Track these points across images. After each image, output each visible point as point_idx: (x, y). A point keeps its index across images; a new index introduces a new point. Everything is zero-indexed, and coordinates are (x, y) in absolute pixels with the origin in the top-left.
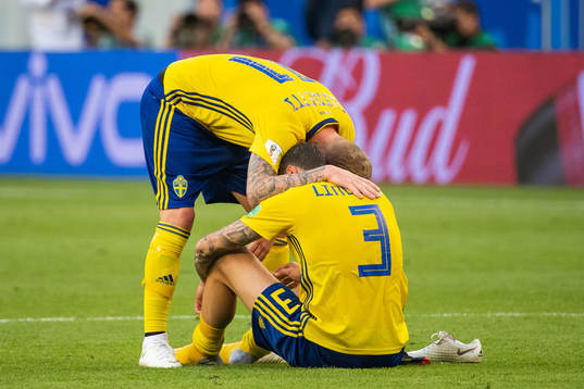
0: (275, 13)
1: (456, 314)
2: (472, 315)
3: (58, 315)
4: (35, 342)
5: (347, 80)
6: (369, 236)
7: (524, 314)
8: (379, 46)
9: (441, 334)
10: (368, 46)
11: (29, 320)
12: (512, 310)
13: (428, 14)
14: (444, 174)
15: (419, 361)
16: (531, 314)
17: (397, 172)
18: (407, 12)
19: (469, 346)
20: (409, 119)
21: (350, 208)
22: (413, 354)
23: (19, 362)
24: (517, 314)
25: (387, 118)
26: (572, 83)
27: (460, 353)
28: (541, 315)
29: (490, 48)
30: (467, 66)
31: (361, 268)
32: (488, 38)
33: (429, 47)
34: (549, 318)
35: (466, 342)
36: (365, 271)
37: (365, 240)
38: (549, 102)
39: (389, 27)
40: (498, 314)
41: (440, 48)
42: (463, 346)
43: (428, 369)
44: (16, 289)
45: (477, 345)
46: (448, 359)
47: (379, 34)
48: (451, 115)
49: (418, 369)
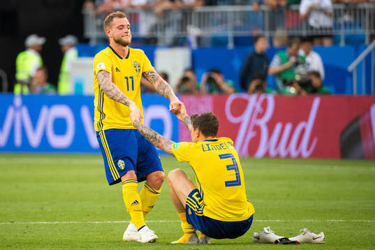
0: (227, 78)
1: (312, 220)
2: (319, 221)
3: (122, 220)
4: (112, 233)
5: (259, 108)
6: (229, 168)
7: (344, 221)
8: (274, 92)
9: (305, 230)
10: (269, 92)
11: (109, 222)
12: (339, 219)
13: (298, 78)
14: (305, 154)
15: (295, 243)
16: (349, 221)
17: (283, 153)
18: (288, 76)
19: (319, 235)
20: (288, 127)
21: (220, 156)
22: (292, 239)
23: (104, 242)
24: (341, 221)
25: (278, 127)
26: (368, 110)
27: (314, 239)
28: (352, 221)
29: (327, 94)
30: (316, 102)
31: (226, 182)
32: (326, 89)
33: (299, 93)
34: (357, 222)
35: (317, 234)
36: (228, 184)
37: (228, 170)
38: (357, 119)
39: (279, 83)
40: (332, 221)
41: (304, 93)
42: (315, 236)
43: (298, 246)
44: (103, 208)
45: (322, 235)
46: (308, 242)
47: (275, 87)
48: (309, 126)
49: (294, 246)
